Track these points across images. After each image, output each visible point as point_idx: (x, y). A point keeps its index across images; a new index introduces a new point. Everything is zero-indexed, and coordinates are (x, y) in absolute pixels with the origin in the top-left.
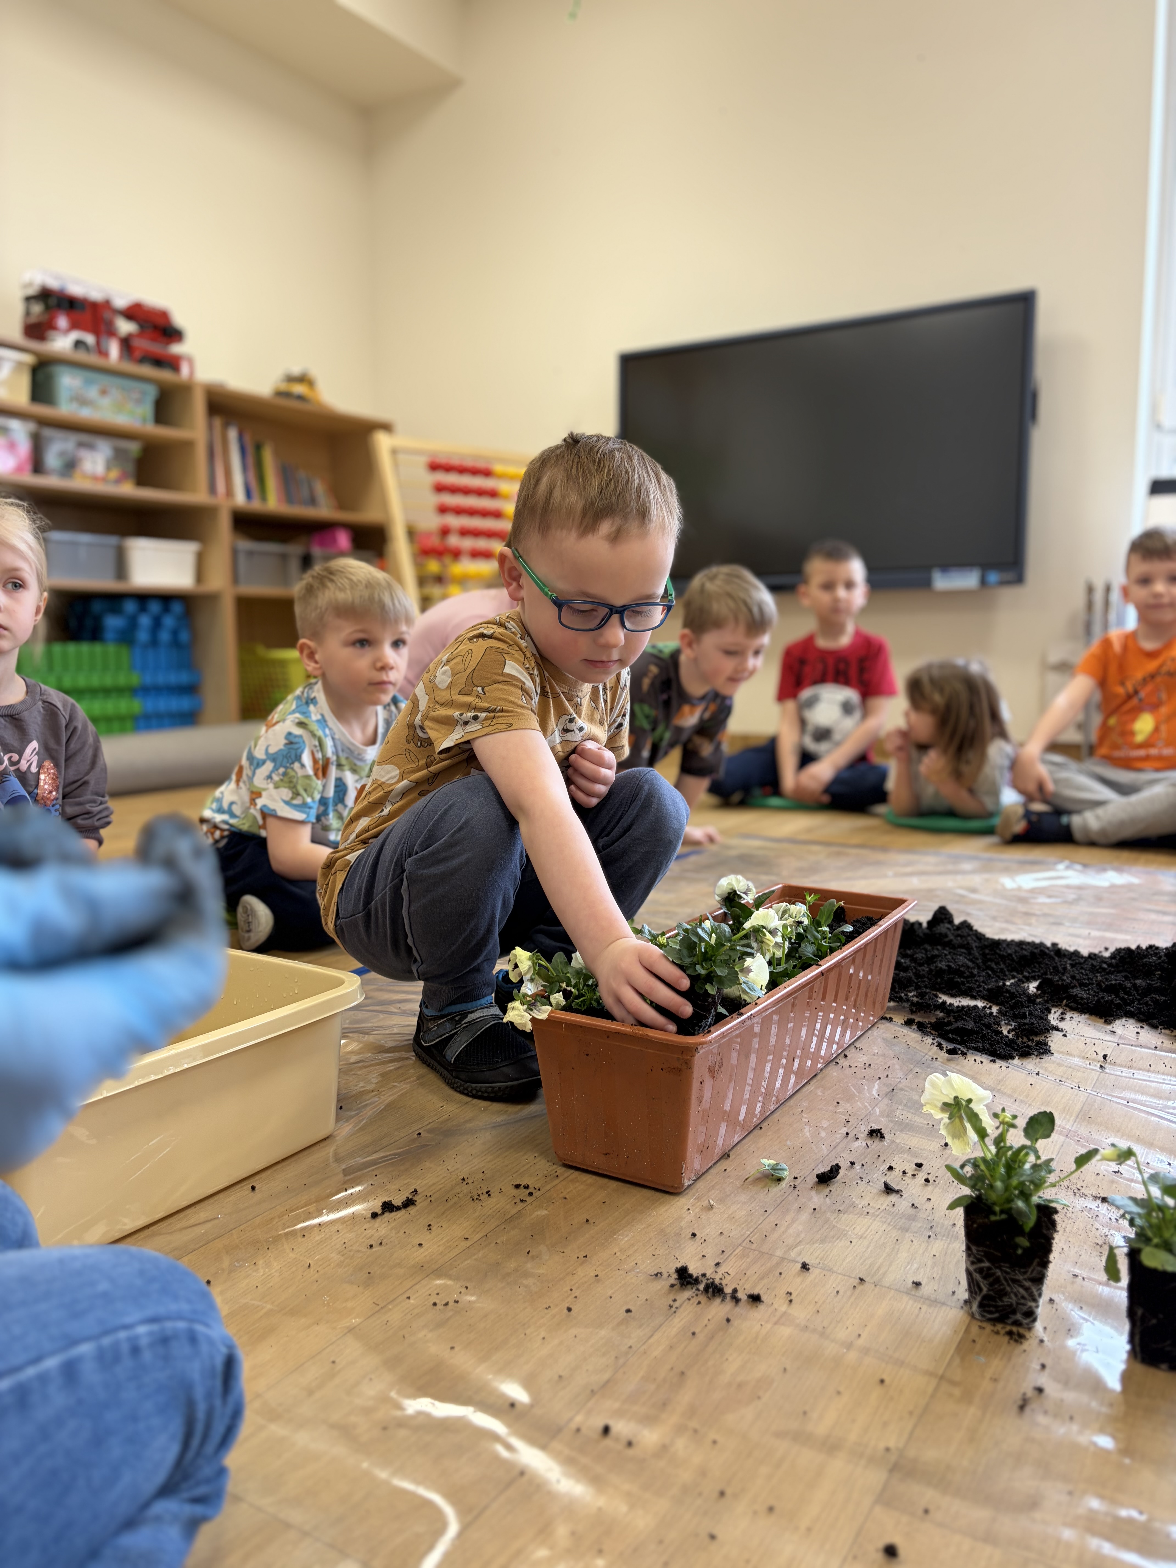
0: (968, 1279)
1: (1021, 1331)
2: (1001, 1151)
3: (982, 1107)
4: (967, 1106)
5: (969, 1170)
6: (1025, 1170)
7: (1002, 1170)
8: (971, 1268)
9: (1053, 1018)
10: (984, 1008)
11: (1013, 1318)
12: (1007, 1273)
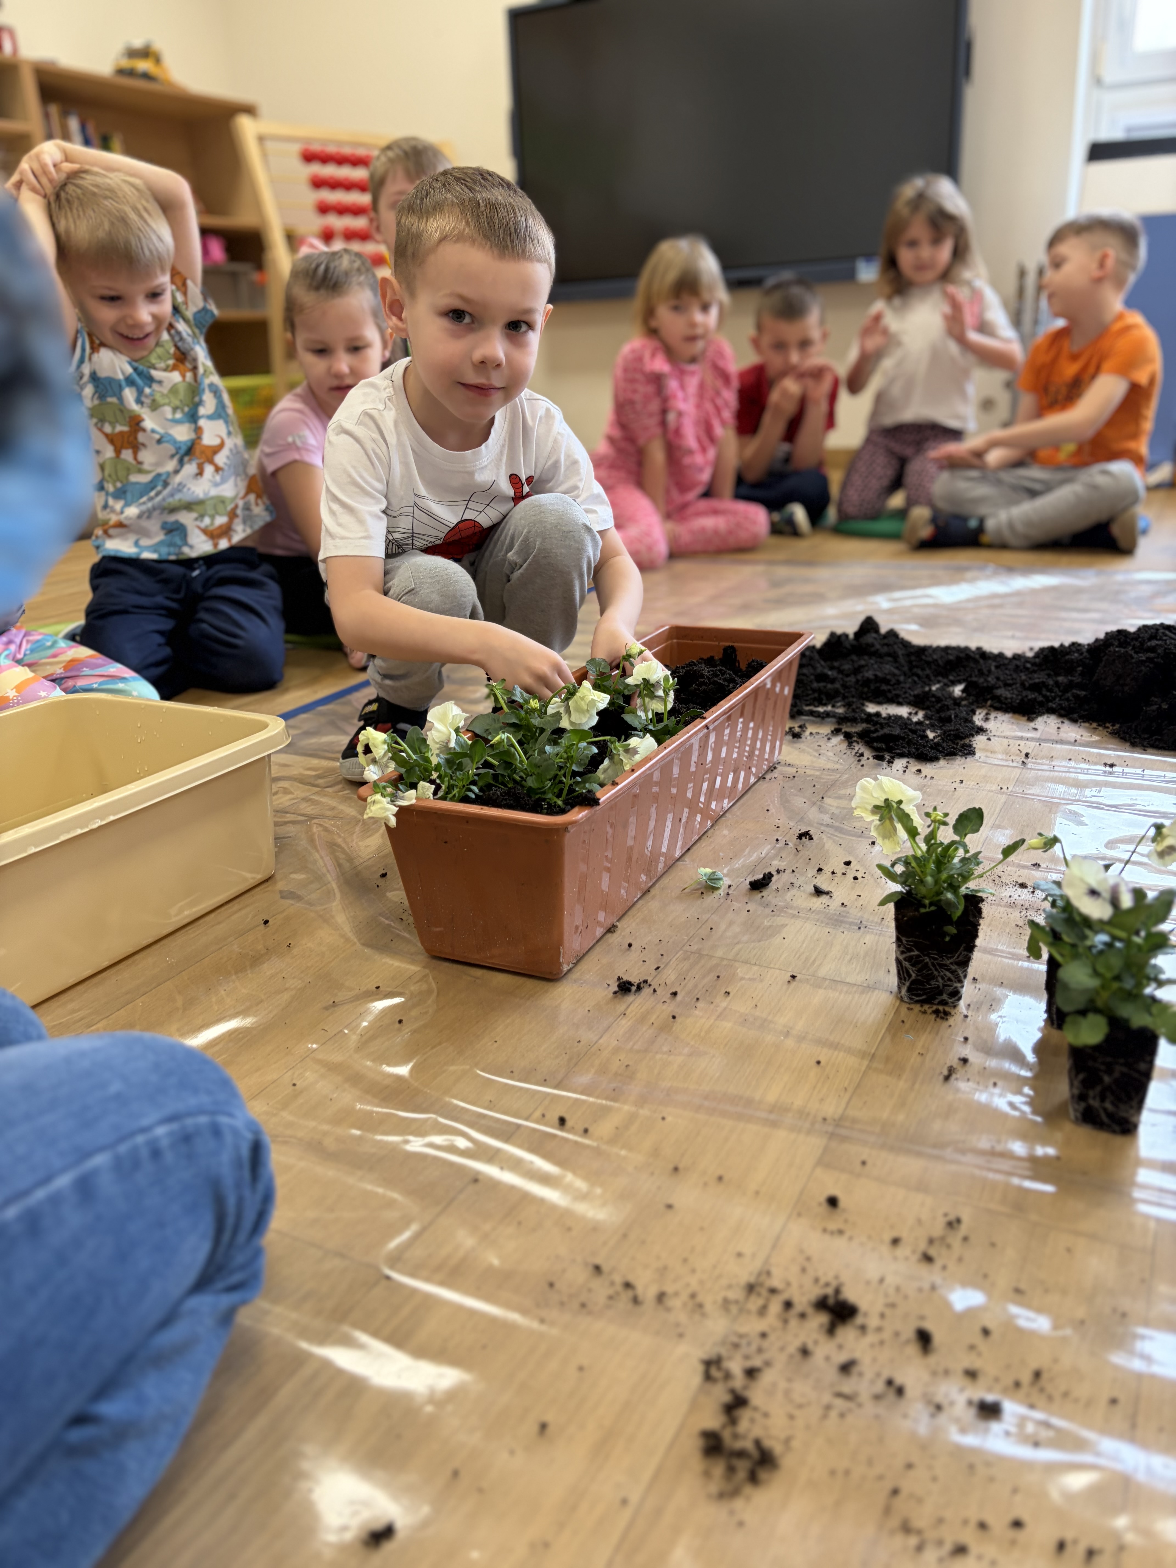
0: (898, 967)
1: (947, 1009)
2: (932, 849)
3: (911, 807)
4: (899, 808)
5: (899, 869)
6: (954, 864)
7: (933, 866)
8: (901, 958)
9: (978, 719)
10: (910, 714)
11: (940, 998)
12: (935, 959)
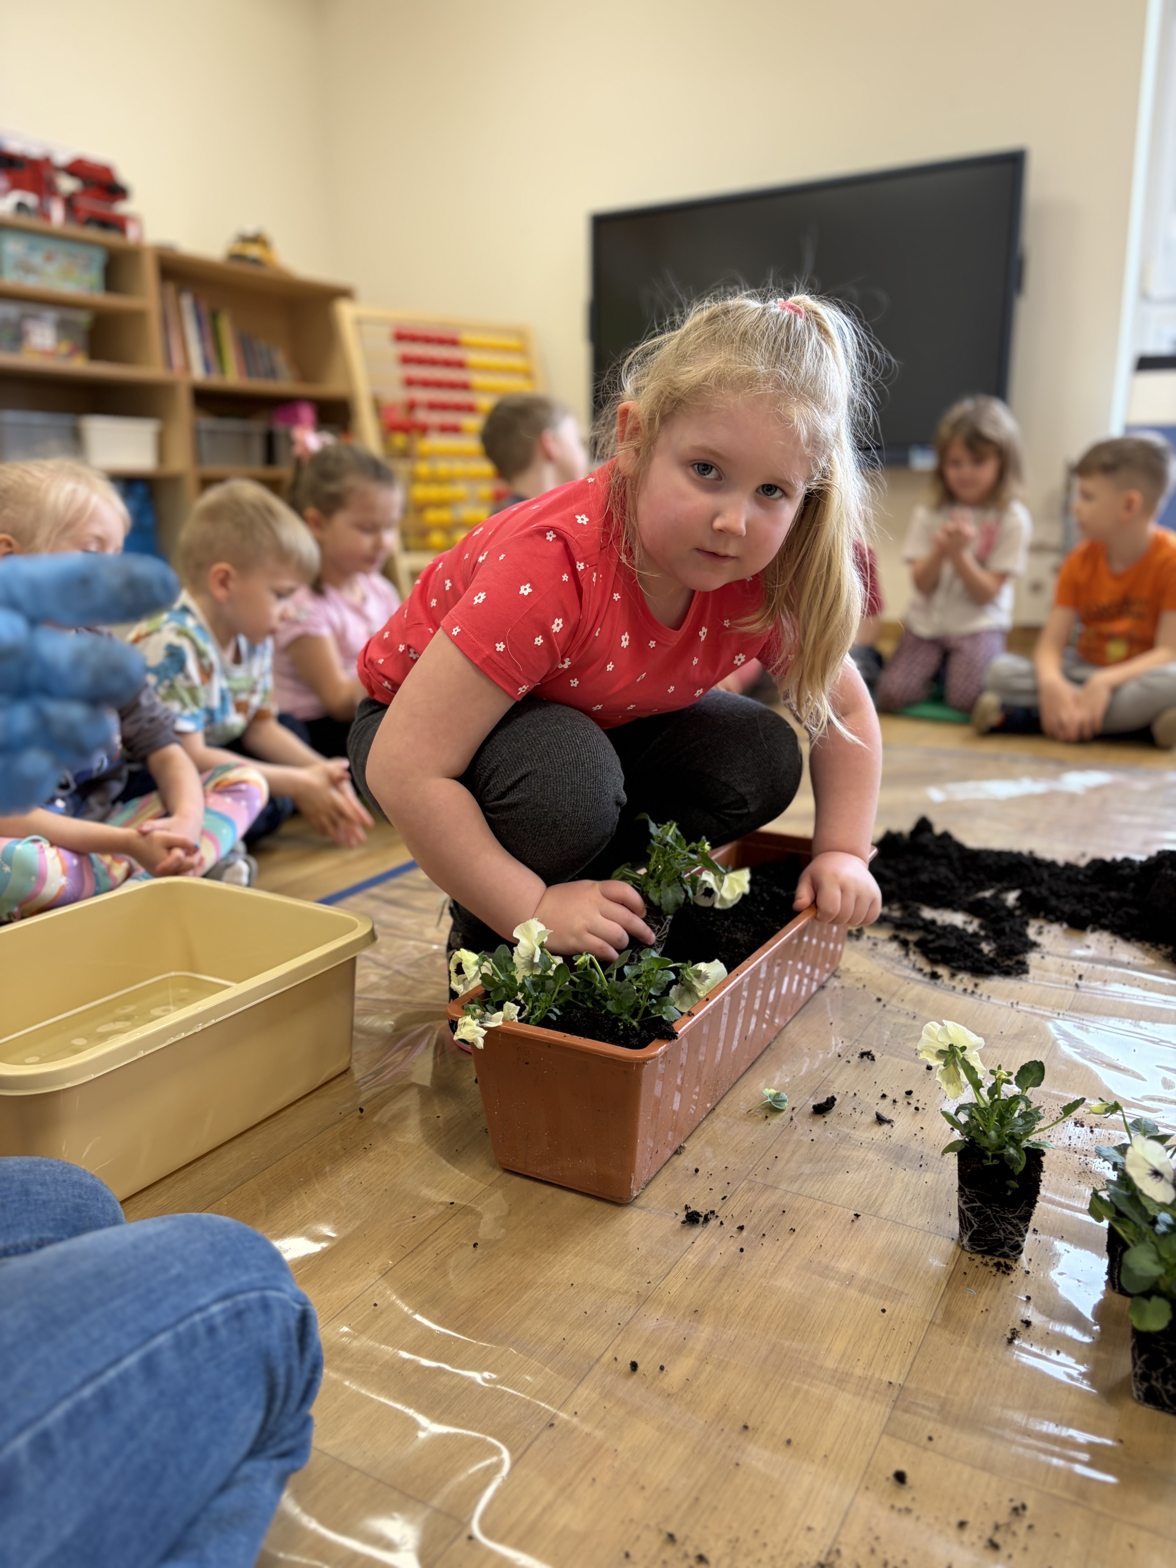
0: (960, 1215)
1: (1009, 1262)
2: (994, 1101)
3: (975, 1052)
4: (961, 1054)
5: (963, 1118)
6: (1016, 1118)
7: (996, 1119)
8: (964, 1207)
9: (1031, 932)
10: (965, 923)
11: (1002, 1250)
12: (997, 1212)
